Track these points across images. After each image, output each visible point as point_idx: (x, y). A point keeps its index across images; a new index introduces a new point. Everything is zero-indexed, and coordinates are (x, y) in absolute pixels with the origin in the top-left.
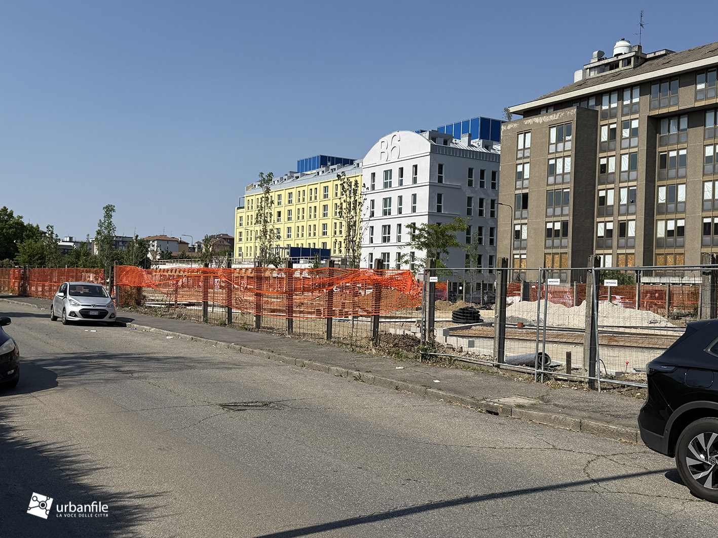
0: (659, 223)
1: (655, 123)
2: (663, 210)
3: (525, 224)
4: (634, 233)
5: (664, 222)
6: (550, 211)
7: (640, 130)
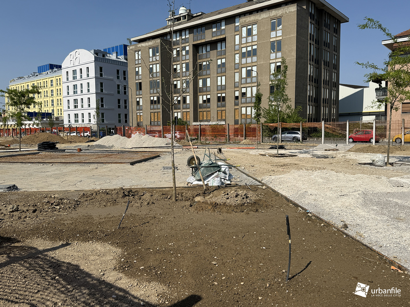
0: (200, 96)
1: (196, 48)
2: (201, 90)
3: (141, 98)
4: (189, 102)
5: (202, 96)
6: (152, 91)
7: (190, 51)
